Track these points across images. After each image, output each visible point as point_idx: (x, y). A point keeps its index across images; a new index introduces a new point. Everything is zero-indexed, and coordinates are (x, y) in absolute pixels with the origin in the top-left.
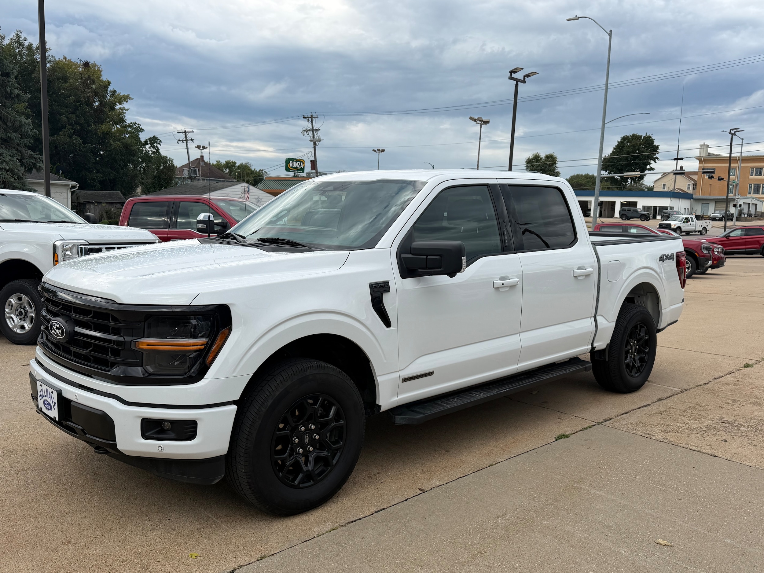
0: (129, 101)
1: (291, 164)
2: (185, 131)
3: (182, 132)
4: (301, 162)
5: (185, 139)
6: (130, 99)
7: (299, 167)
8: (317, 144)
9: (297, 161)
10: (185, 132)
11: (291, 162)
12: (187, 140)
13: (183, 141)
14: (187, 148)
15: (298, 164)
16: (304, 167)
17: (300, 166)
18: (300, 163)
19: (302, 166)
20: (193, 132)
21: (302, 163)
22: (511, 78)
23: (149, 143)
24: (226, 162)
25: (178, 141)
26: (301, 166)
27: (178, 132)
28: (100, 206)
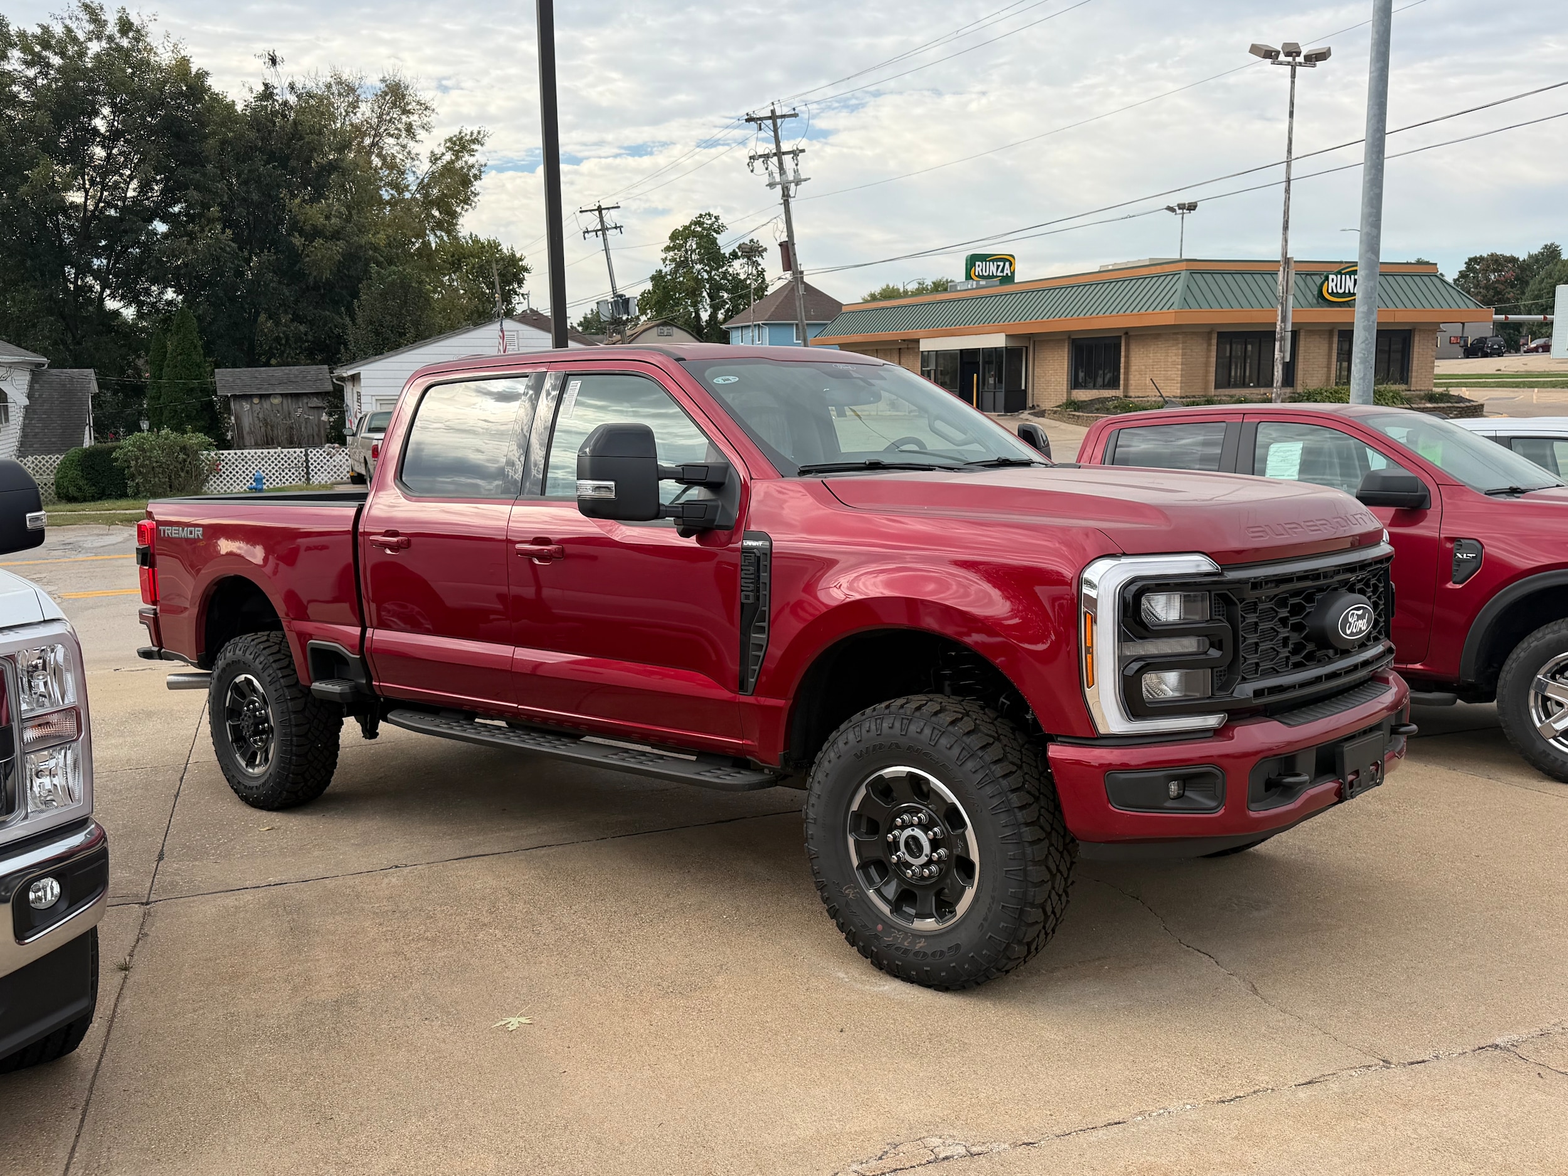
1: (979, 267)
2: (599, 207)
3: (594, 210)
4: (1004, 260)
5: (599, 227)
7: (999, 274)
9: (993, 261)
10: (600, 209)
11: (977, 263)
12: (604, 229)
13: (596, 231)
14: (607, 250)
15: (998, 266)
16: (1013, 273)
17: (1002, 271)
18: (1001, 264)
19: (1007, 271)
20: (618, 207)
21: (1007, 264)
25: (584, 233)
26: (1005, 272)
27: (581, 212)
28: (266, 405)
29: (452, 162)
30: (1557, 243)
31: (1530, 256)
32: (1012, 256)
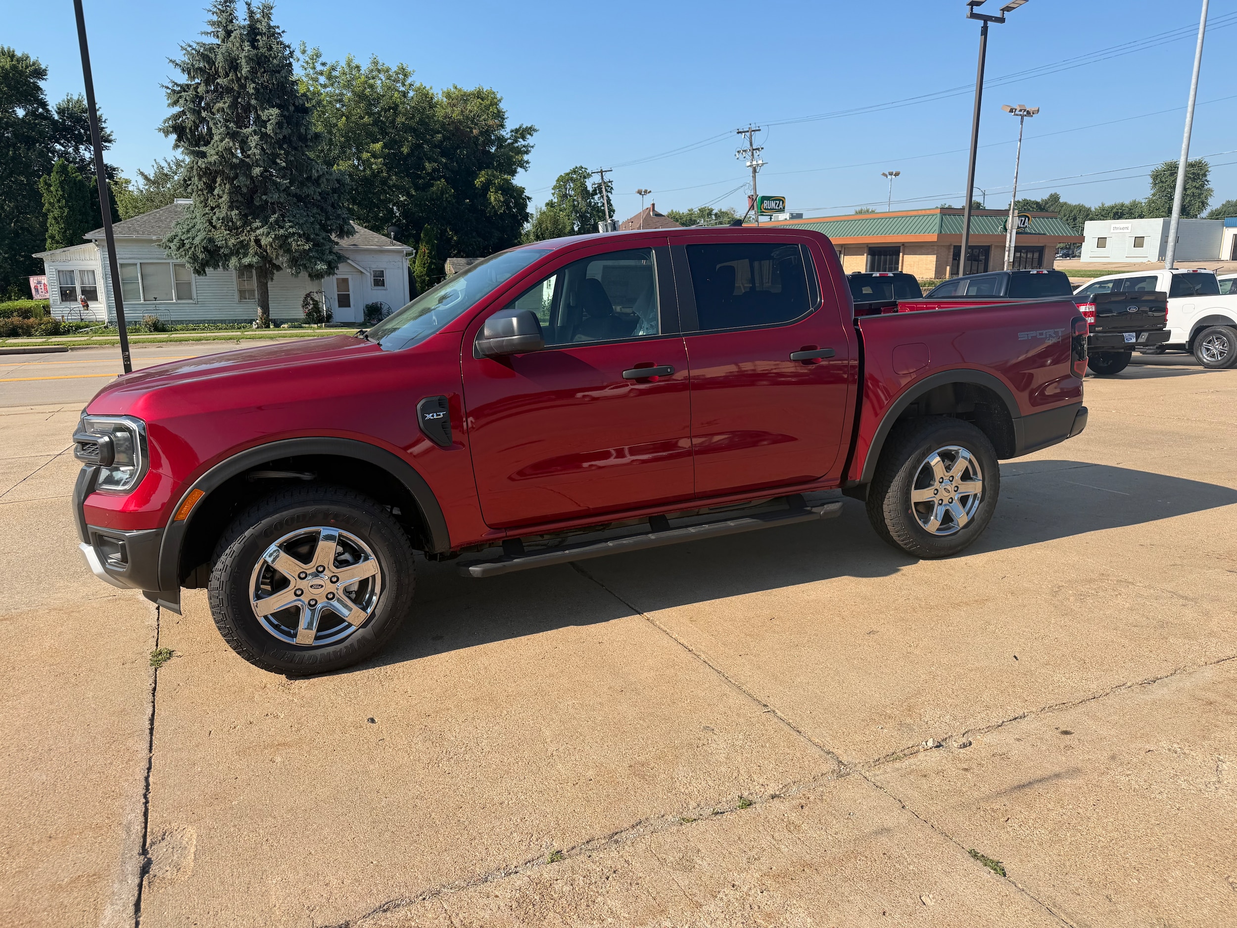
0: (535, 134)
1: (766, 204)
3: (597, 172)
4: (780, 200)
6: (535, 130)
7: (776, 208)
8: (757, 171)
9: (774, 200)
11: (765, 201)
15: (776, 203)
16: (784, 208)
17: (778, 206)
18: (778, 202)
19: (782, 206)
21: (781, 202)
22: (973, 16)
23: (598, 192)
24: (699, 210)
26: (780, 207)
29: (512, 143)
30: (1058, 193)
31: (1043, 200)
32: (784, 198)
